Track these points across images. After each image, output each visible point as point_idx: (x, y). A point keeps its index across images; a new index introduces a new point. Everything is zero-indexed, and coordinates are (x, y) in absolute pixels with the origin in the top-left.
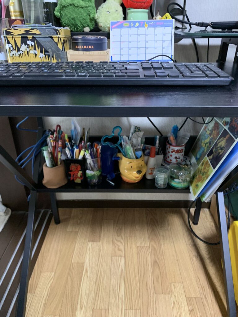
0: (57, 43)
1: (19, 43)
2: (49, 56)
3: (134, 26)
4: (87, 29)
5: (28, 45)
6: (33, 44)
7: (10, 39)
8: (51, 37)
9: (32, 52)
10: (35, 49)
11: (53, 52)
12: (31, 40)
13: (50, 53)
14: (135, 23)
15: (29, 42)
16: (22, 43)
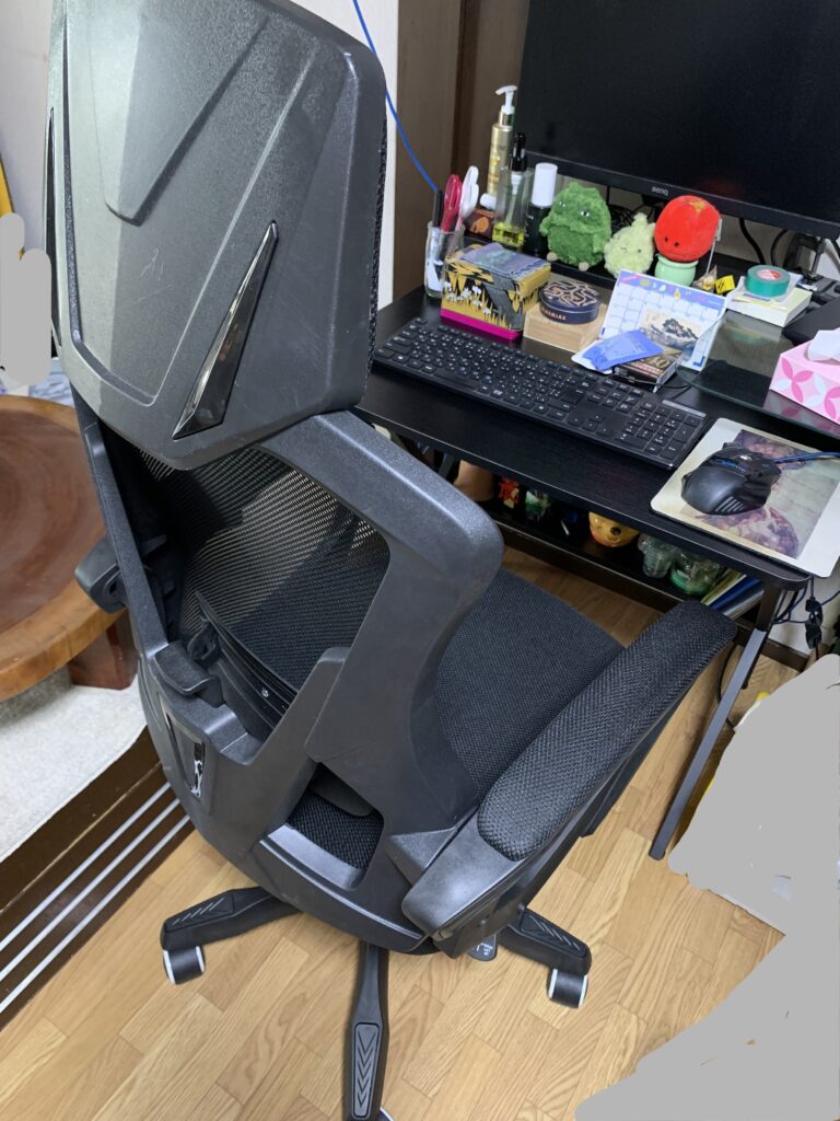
0: (511, 302)
1: (461, 286)
2: (497, 315)
3: (657, 290)
4: (584, 267)
5: (473, 292)
6: (480, 292)
7: (451, 275)
8: (507, 293)
9: (476, 302)
10: (480, 299)
11: (504, 311)
12: (479, 287)
13: (500, 312)
14: (660, 284)
15: (475, 289)
16: (466, 286)
